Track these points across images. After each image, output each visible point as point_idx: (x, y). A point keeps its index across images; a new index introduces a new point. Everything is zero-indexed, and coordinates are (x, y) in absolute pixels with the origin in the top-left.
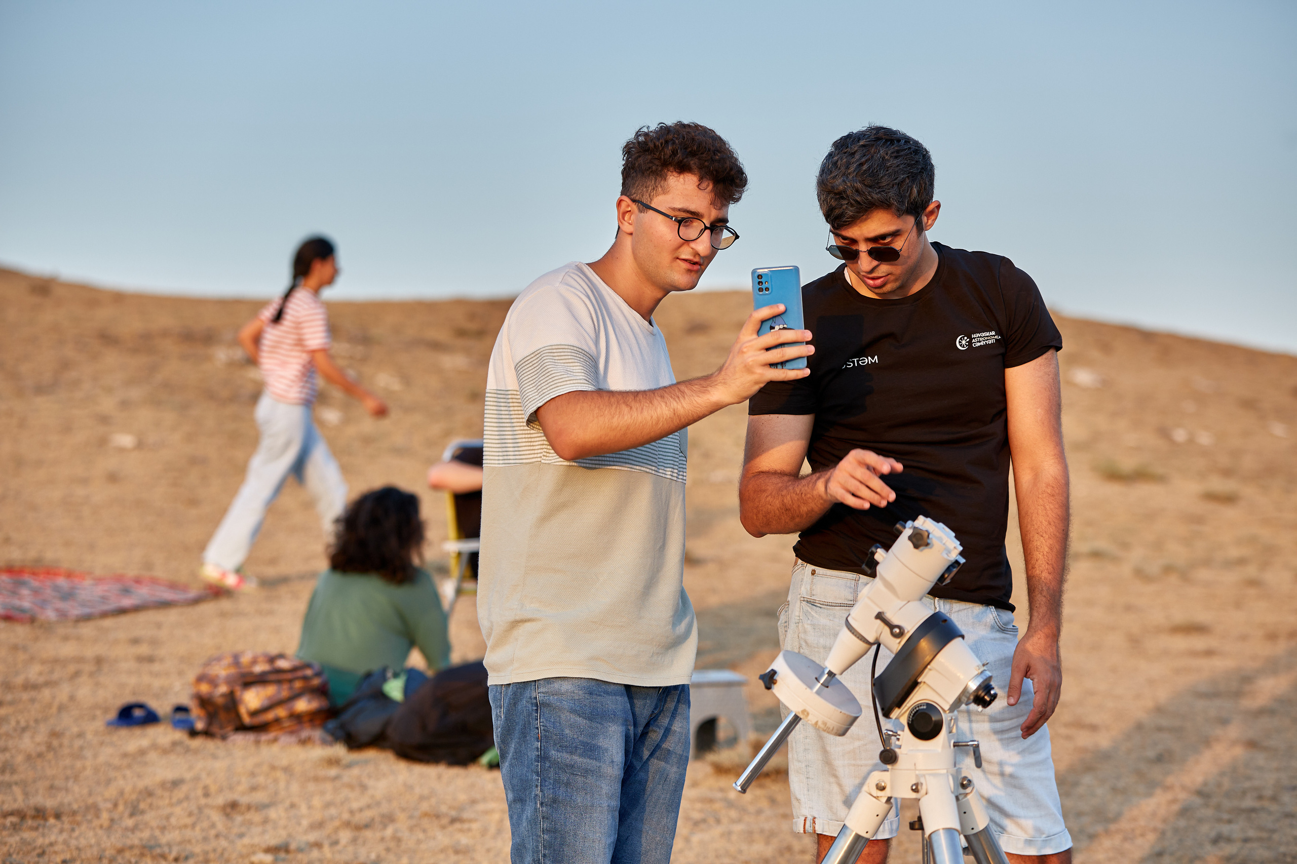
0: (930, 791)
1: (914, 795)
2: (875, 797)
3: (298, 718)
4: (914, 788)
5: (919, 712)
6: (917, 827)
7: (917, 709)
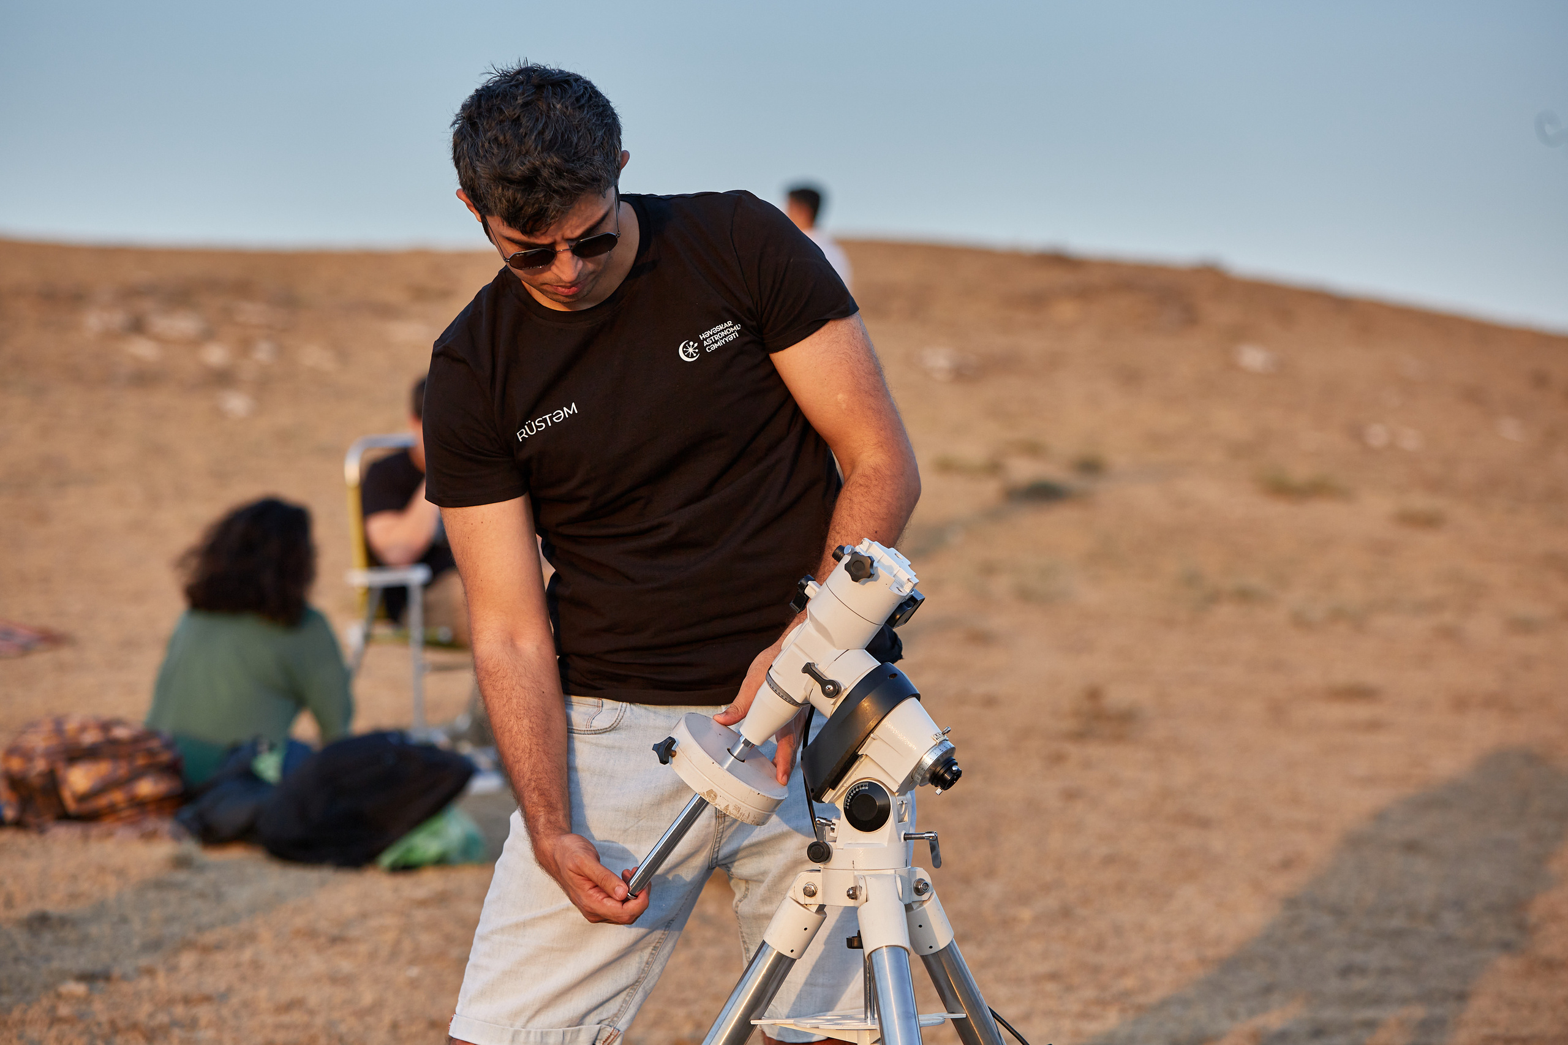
0: (870, 898)
1: (851, 903)
2: (802, 905)
3: (141, 805)
4: (851, 892)
5: (860, 794)
6: (856, 944)
7: (857, 790)
